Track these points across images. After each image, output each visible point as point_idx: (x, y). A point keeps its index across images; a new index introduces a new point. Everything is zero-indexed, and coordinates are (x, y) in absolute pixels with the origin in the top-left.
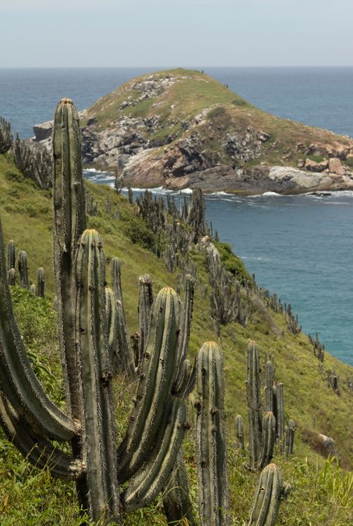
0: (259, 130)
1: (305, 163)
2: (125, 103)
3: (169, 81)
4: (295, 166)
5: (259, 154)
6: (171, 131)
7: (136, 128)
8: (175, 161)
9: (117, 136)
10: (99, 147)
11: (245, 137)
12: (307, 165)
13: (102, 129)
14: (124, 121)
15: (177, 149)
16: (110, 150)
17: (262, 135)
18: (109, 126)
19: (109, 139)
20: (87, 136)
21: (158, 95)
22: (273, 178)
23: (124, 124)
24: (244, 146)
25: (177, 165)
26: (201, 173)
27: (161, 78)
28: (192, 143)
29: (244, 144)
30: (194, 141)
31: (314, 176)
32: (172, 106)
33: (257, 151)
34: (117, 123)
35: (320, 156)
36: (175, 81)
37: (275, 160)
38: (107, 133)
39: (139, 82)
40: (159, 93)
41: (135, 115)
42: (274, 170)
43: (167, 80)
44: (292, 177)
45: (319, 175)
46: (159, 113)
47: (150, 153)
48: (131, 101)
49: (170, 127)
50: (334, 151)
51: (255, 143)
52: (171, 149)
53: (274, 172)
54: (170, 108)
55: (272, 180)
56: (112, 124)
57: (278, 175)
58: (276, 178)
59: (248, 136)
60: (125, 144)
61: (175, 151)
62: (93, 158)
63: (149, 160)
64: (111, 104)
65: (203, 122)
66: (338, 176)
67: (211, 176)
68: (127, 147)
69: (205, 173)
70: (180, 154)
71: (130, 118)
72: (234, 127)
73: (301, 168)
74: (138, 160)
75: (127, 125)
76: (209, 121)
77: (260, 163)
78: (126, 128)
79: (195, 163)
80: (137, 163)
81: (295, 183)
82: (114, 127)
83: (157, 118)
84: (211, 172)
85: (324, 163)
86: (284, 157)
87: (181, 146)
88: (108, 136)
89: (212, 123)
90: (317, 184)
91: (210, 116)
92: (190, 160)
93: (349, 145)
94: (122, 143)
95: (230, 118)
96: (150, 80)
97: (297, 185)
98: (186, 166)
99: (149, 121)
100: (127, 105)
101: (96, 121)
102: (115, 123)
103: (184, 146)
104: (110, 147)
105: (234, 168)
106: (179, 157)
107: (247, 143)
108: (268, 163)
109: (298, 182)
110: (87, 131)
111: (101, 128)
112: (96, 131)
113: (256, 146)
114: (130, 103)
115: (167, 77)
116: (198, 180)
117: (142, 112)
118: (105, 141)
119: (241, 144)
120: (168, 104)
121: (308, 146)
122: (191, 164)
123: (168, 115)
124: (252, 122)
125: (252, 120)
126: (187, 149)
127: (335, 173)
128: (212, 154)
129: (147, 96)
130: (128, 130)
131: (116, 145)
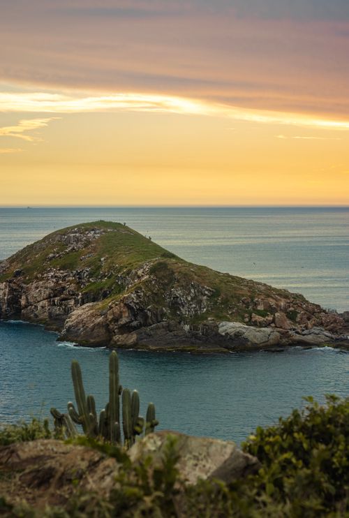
0: (203, 285)
1: (251, 318)
2: (51, 255)
3: (95, 233)
4: (243, 321)
5: (205, 310)
6: (106, 284)
7: (65, 280)
8: (121, 317)
9: (46, 288)
10: (27, 299)
11: (190, 292)
12: (253, 320)
13: (30, 281)
14: (52, 274)
15: (122, 305)
16: (39, 302)
17: (207, 290)
18: (37, 278)
19: (38, 291)
20: (14, 288)
21: (85, 247)
22: (223, 334)
23: (52, 277)
24: (189, 301)
25: (124, 321)
26: (148, 329)
27: (86, 231)
28: (137, 299)
29: (189, 299)
30: (139, 297)
31: (264, 331)
32: (102, 259)
33: (203, 306)
34: (45, 275)
35: (264, 310)
36: (101, 234)
37: (220, 315)
38: (35, 285)
39: (64, 235)
40: (86, 246)
41: (63, 268)
42: (223, 326)
43: (92, 232)
44: (244, 333)
45: (268, 330)
46: (90, 266)
47: (92, 308)
48: (58, 253)
49: (104, 280)
50: (277, 305)
51: (200, 297)
52: (116, 305)
53: (224, 328)
54: (100, 261)
55: (222, 336)
56: (40, 275)
57: (229, 331)
58: (227, 334)
59: (192, 291)
60: (55, 296)
61: (120, 307)
62: (21, 310)
63: (92, 315)
64: (37, 256)
65: (146, 277)
66: (284, 330)
67: (159, 332)
68: (56, 299)
69: (152, 329)
70: (126, 309)
71: (59, 270)
72: (178, 281)
73: (247, 324)
74: (81, 315)
75: (56, 277)
76: (152, 277)
77: (206, 318)
78: (54, 280)
79: (140, 319)
80: (80, 318)
81: (246, 340)
82: (42, 279)
83: (87, 271)
84: (158, 328)
85: (270, 318)
86: (230, 313)
87: (125, 301)
88: (37, 288)
89: (155, 278)
90: (267, 340)
91: (153, 271)
92: (135, 316)
93: (289, 299)
94: (52, 295)
95: (173, 273)
96: (76, 232)
97: (248, 341)
98: (133, 321)
99: (79, 274)
100: (54, 257)
101: (24, 274)
102: (43, 275)
103: (129, 302)
104: (39, 299)
105: (180, 323)
106: (125, 312)
107: (192, 299)
108: (215, 319)
109: (250, 339)
110: (14, 283)
111: (29, 279)
112: (25, 283)
113: (201, 301)
114: (57, 255)
115: (93, 230)
116: (145, 336)
117: (70, 264)
118: (34, 293)
119: (186, 299)
120: (97, 257)
121: (252, 300)
122: (136, 320)
123: (99, 267)
124: (196, 277)
125: (195, 275)
126: (132, 304)
127: (281, 327)
128: (157, 309)
129: (73, 249)
130: (57, 282)
131: (45, 297)
